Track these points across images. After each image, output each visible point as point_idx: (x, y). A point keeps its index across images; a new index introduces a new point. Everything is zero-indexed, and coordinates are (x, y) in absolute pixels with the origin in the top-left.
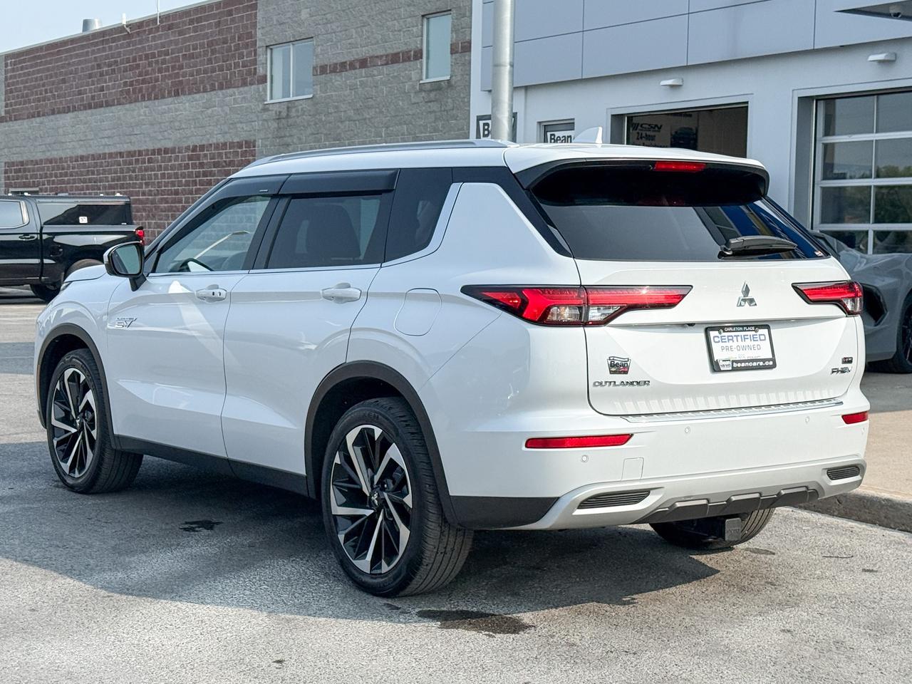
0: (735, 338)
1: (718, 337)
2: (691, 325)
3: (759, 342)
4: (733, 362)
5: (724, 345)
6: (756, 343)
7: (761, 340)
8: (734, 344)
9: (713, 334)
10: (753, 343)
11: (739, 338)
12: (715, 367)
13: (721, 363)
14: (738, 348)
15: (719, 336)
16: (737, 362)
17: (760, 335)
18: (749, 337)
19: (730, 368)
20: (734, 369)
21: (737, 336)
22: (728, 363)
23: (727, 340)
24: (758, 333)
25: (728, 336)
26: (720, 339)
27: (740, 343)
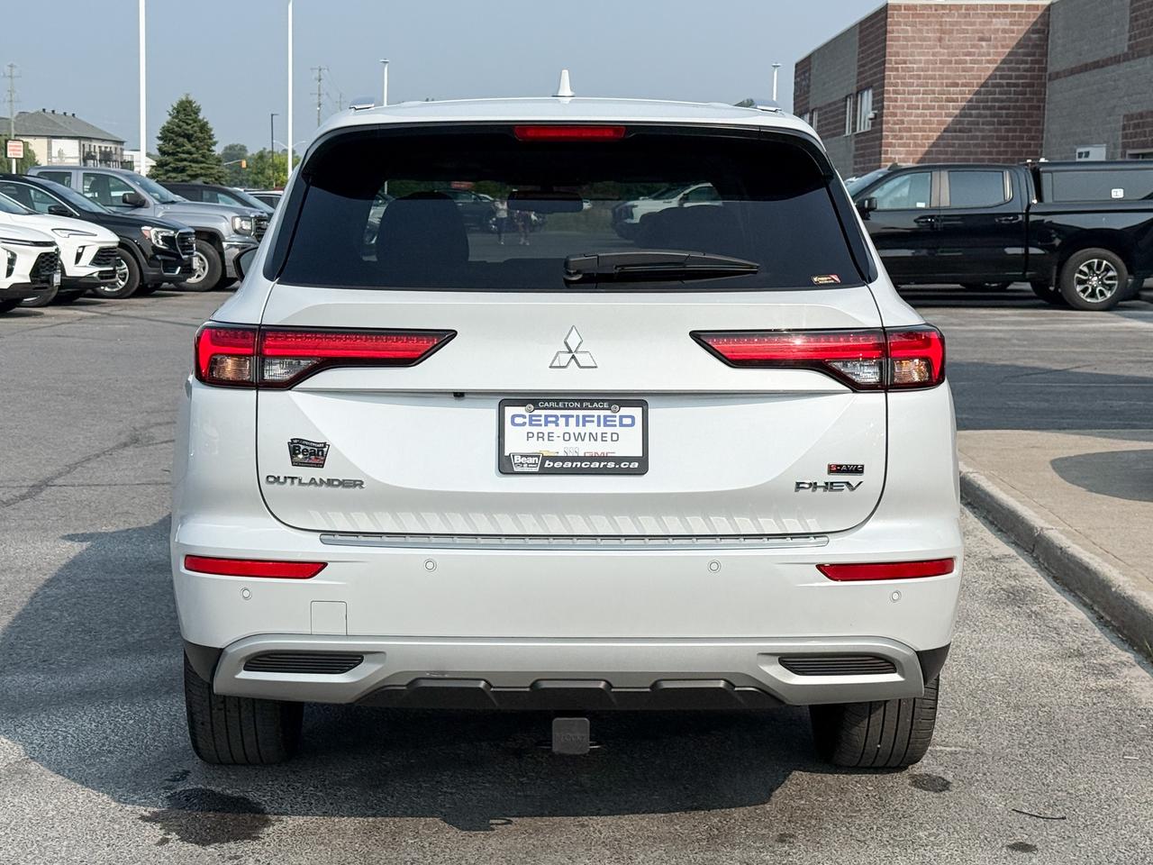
0: (562, 421)
1: (524, 417)
2: (459, 395)
3: (618, 429)
4: (545, 458)
5: (535, 430)
6: (609, 430)
7: (621, 425)
8: (560, 429)
9: (510, 411)
10: (603, 429)
11: (572, 421)
12: (505, 466)
13: (518, 459)
14: (566, 437)
15: (527, 414)
16: (554, 459)
17: (621, 417)
18: (595, 419)
19: (537, 470)
20: (544, 472)
21: (567, 417)
22: (531, 460)
23: (543, 422)
24: (618, 414)
25: (546, 416)
26: (527, 420)
27: (573, 428)
